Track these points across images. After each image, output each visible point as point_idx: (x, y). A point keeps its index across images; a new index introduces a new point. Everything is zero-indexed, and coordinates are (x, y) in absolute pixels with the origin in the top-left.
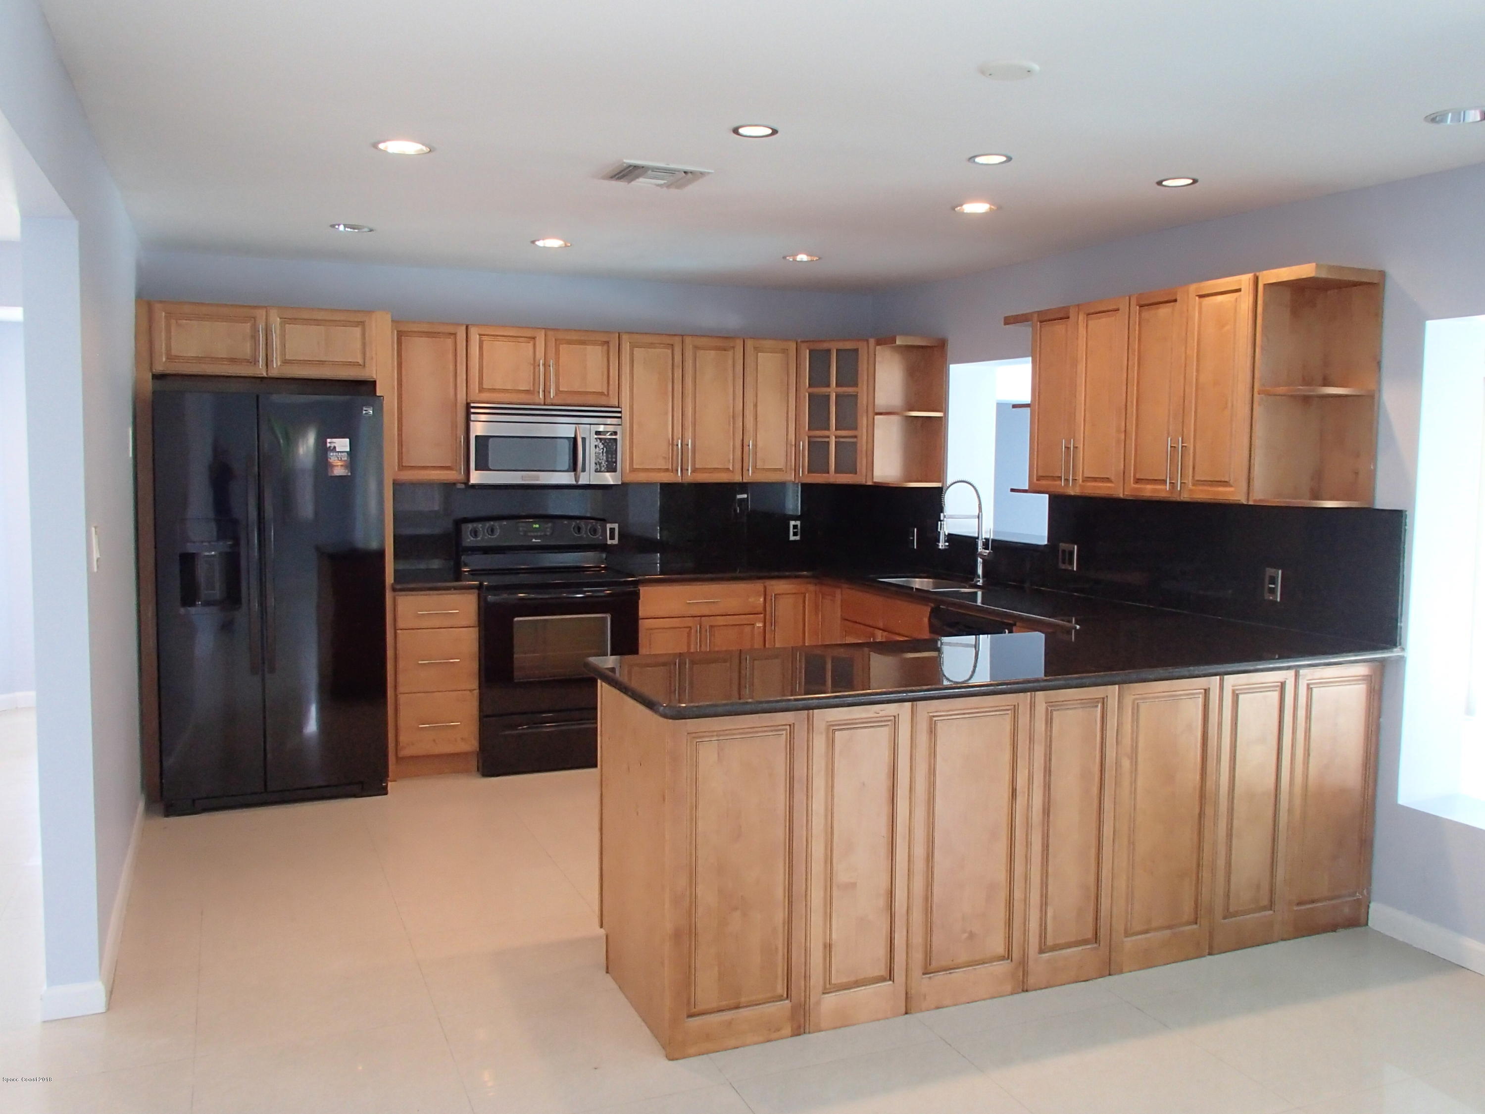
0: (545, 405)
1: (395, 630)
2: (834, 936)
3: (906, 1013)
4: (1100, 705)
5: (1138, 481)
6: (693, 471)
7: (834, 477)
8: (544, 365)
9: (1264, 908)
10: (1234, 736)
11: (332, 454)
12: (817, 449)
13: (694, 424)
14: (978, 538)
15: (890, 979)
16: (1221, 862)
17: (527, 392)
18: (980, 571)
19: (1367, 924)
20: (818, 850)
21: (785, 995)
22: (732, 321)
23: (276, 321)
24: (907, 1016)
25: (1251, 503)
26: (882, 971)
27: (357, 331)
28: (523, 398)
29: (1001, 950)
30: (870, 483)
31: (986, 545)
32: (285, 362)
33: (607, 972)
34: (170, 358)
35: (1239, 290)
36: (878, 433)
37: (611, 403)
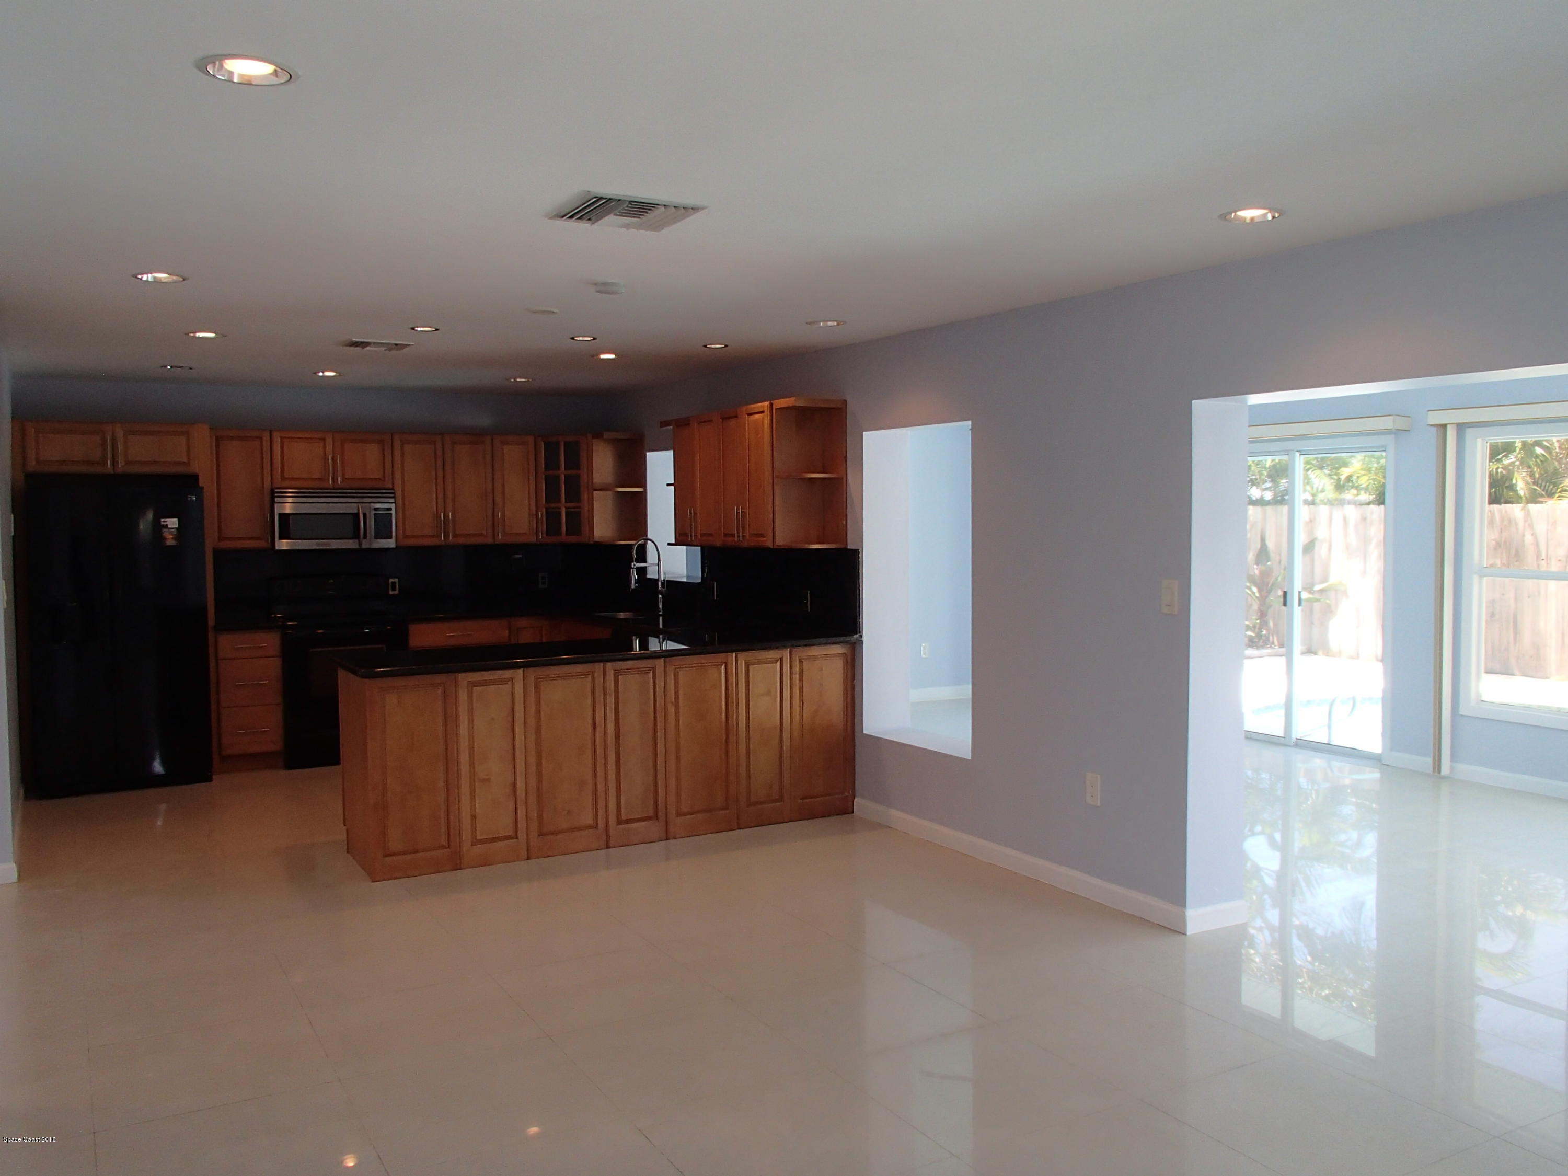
0: (334, 489)
1: (217, 660)
2: (477, 811)
3: (528, 858)
4: (651, 672)
5: (725, 535)
6: (454, 537)
7: (564, 538)
8: (332, 459)
9: (776, 801)
10: (747, 692)
11: (165, 530)
12: (552, 517)
13: (454, 500)
14: (658, 580)
15: (516, 838)
16: (743, 770)
17: (320, 479)
18: (660, 606)
19: (853, 812)
20: (464, 757)
21: (447, 846)
22: (485, 421)
23: (120, 434)
24: (528, 861)
25: (775, 547)
26: (510, 832)
27: (183, 439)
28: (316, 484)
29: (589, 821)
30: (592, 542)
31: (663, 584)
32: (128, 463)
33: (348, 852)
34: (38, 461)
35: (763, 412)
36: (596, 505)
37: (387, 487)
